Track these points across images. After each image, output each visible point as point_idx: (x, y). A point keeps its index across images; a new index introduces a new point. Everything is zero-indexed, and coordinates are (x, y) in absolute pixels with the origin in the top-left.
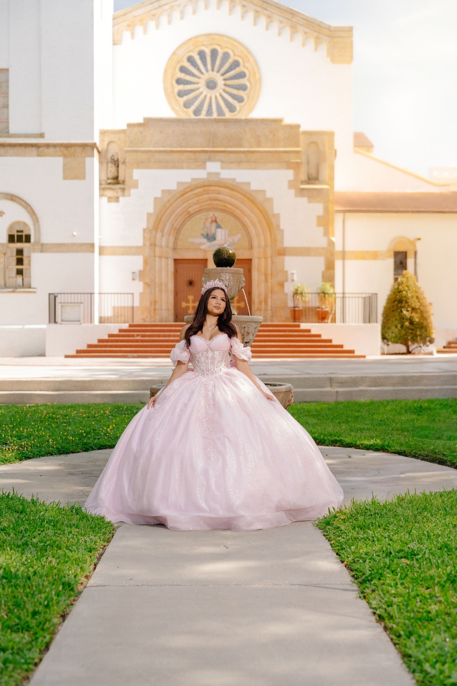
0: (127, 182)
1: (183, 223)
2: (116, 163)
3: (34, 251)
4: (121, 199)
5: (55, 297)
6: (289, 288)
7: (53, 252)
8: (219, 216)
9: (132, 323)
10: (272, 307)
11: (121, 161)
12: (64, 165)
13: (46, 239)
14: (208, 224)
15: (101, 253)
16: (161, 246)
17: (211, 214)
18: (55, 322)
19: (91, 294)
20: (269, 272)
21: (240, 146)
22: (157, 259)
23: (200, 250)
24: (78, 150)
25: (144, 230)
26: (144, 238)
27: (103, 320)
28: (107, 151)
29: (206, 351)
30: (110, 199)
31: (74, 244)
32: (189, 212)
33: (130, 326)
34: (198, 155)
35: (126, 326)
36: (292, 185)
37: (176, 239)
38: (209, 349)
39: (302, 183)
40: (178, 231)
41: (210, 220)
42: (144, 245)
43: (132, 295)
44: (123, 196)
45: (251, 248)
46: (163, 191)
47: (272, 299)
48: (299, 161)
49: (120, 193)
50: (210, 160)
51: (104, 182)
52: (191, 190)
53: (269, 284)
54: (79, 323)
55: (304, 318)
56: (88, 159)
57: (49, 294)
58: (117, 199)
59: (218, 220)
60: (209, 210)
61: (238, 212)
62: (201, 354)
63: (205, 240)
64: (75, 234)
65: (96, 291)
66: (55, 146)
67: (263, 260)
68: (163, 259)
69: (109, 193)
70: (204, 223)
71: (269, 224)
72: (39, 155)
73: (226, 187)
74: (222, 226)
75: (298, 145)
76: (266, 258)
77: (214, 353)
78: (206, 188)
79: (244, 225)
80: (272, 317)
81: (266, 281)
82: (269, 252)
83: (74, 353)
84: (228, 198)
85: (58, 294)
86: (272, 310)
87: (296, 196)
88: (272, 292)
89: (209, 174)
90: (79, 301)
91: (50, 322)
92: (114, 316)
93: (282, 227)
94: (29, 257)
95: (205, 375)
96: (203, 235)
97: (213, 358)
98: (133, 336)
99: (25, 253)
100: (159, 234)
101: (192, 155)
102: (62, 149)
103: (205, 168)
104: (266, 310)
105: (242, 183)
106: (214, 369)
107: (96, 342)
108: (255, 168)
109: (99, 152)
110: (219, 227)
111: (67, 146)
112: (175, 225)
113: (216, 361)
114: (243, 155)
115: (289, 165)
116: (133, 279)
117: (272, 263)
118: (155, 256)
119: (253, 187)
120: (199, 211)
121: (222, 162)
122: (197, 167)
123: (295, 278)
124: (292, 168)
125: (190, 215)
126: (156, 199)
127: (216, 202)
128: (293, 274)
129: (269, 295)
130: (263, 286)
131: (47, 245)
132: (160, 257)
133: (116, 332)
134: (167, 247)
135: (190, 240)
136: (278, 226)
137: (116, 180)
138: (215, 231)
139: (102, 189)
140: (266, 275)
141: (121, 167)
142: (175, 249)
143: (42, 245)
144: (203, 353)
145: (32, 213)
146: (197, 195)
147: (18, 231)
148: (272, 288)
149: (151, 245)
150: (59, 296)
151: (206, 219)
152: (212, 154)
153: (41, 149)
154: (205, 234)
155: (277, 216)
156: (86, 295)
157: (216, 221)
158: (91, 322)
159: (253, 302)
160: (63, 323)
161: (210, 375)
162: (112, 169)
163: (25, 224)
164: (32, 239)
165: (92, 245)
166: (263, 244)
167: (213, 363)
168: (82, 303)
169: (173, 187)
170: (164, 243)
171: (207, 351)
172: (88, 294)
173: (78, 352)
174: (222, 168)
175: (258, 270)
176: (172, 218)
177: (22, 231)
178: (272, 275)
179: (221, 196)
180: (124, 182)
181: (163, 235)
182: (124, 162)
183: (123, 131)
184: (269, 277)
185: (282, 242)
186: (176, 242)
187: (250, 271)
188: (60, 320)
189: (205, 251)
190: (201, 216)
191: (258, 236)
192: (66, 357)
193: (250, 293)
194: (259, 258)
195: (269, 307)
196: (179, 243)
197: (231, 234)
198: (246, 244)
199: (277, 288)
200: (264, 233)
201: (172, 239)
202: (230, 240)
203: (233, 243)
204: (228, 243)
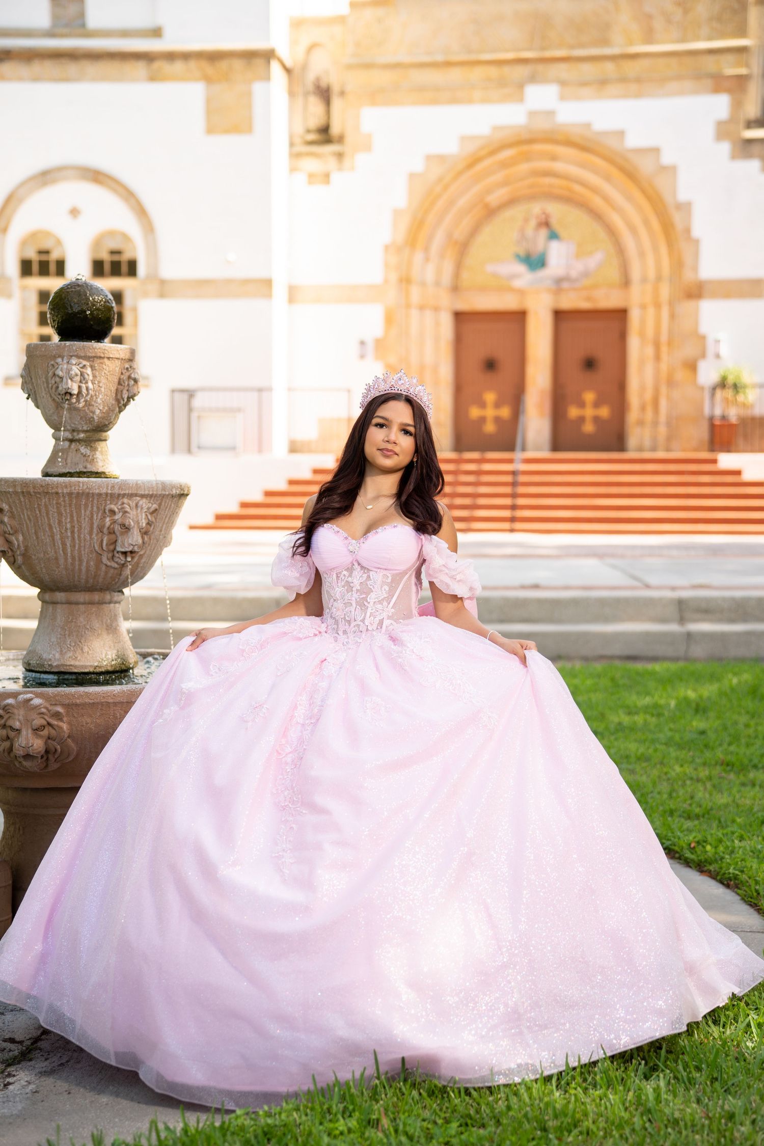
0: (349, 139)
1: (475, 231)
2: (325, 94)
3: (145, 295)
4: (335, 177)
5: (191, 397)
6: (708, 374)
7: (185, 297)
8: (555, 210)
10: (668, 417)
11: (336, 89)
12: (209, 101)
13: (168, 271)
14: (530, 231)
15: (292, 299)
16: (423, 284)
17: (536, 208)
18: (189, 451)
19: (260, 390)
20: (664, 338)
21: (605, 42)
22: (414, 313)
23: (511, 290)
24: (238, 64)
25: (387, 248)
26: (387, 265)
27: (295, 448)
28: (305, 67)
29: (347, 570)
30: (312, 178)
31: (229, 282)
32: (486, 206)
34: (506, 70)
35: (329, 461)
36: (723, 131)
37: (459, 267)
38: (356, 564)
39: (750, 125)
40: (462, 249)
41: (533, 223)
42: (386, 281)
44: (340, 169)
45: (626, 283)
46: (429, 158)
47: (669, 399)
48: (743, 71)
49: (332, 163)
50: (533, 79)
51: (298, 140)
52: (493, 153)
53: (664, 366)
54: (232, 453)
55: (741, 442)
56: (258, 88)
57: (173, 391)
58: (326, 178)
59: (554, 222)
60: (532, 198)
61: (597, 202)
62: (335, 576)
63: (521, 268)
64: (231, 257)
65: (279, 383)
66: (186, 56)
67: (651, 311)
68: (429, 314)
69: (311, 165)
70: (522, 231)
71: (667, 227)
72: (152, 78)
73: (569, 143)
75: (742, 32)
76: (658, 305)
77: (369, 577)
78: (525, 148)
79: (612, 232)
80: (669, 439)
81: (658, 358)
82: (665, 291)
83: (210, 520)
84: (574, 170)
85: (197, 389)
86: (669, 424)
87: (734, 157)
88: (671, 383)
89: (532, 114)
90: (235, 406)
91: (173, 450)
93: (696, 232)
94: (135, 309)
95: (340, 633)
96: (518, 256)
97: (366, 590)
99: (128, 301)
100: (419, 257)
101: (493, 71)
102: (204, 64)
103: (521, 99)
104: (655, 423)
105: (606, 134)
106: (363, 621)
107: (258, 497)
108: (638, 95)
109: (288, 71)
110: (554, 236)
111: (214, 57)
112: (456, 235)
113: (372, 598)
114: (609, 67)
115: (719, 83)
116: (363, 356)
117: (672, 316)
118: (408, 306)
119: (633, 141)
120: (511, 202)
121: (563, 83)
122: (505, 99)
123: (724, 350)
124: (728, 91)
125: (491, 212)
126: (412, 176)
127: (548, 180)
128: (717, 342)
129: (664, 390)
130: (649, 369)
131: (172, 281)
132: (422, 308)
133: (306, 474)
134: (437, 283)
135: (490, 268)
136: (688, 231)
137: (325, 134)
138: (546, 248)
139: (296, 156)
140: (657, 345)
141: (337, 104)
142: (455, 288)
143: (163, 282)
144: (340, 573)
145: (141, 212)
146: (504, 165)
147: (113, 252)
148: (670, 375)
149: (401, 280)
150: (200, 395)
151: (526, 220)
152: (540, 68)
153: (157, 65)
154: (522, 253)
155: (686, 208)
156: (249, 393)
157: (547, 224)
158: (260, 450)
159: (627, 406)
160: (202, 452)
161: (351, 636)
162: (315, 112)
163: (126, 237)
164: (141, 269)
165: (268, 283)
166: (652, 274)
167: (362, 604)
168: (239, 410)
169: (451, 147)
170: (430, 274)
171: (350, 570)
172: (251, 389)
173: (219, 517)
174: (562, 98)
175: (642, 334)
176: (448, 218)
177: (118, 252)
178: (669, 344)
179: (559, 166)
180: (341, 139)
181: (427, 259)
182: (342, 93)
183: (341, 20)
184: (664, 349)
185: (695, 268)
186: (457, 274)
187: (623, 336)
188: (199, 447)
189: (521, 293)
190: (516, 213)
191: (642, 254)
192: (192, 527)
193: (621, 386)
194: (643, 307)
195: (663, 418)
196: (465, 275)
197: (581, 253)
198: (613, 274)
199: (681, 375)
200: (655, 249)
201: (448, 268)
202: (578, 267)
203: (586, 274)
204: (574, 274)
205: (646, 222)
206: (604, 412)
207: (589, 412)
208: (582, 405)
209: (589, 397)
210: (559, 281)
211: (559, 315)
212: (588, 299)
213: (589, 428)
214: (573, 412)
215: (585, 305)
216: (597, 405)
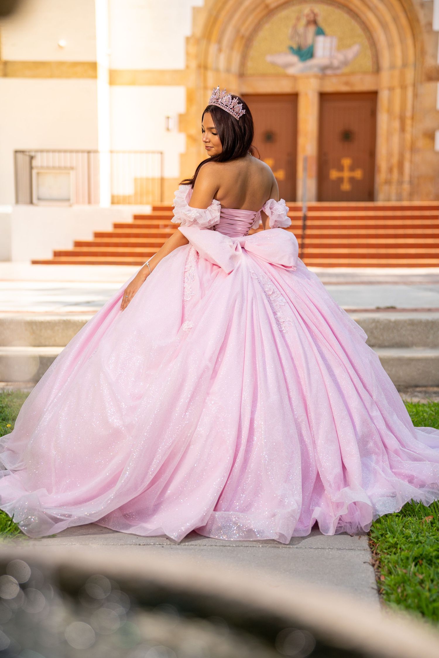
1: (257, 27)
5: (32, 158)
7: (24, 76)
9: (158, 204)
10: (411, 177)
14: (301, 29)
15: (112, 82)
16: (217, 70)
17: (307, 9)
18: (31, 202)
19: (89, 152)
20: (409, 114)
23: (287, 76)
25: (188, 39)
26: (188, 54)
27: (116, 201)
31: (61, 64)
32: (266, 6)
33: (155, 209)
35: (147, 210)
37: (244, 57)
40: (247, 42)
41: (304, 21)
42: (187, 67)
43: (159, 155)
45: (377, 70)
47: (411, 162)
53: (408, 136)
54: (67, 204)
57: (16, 152)
59: (320, 20)
61: (356, 3)
63: (294, 59)
64: (62, 43)
65: (103, 146)
67: (398, 91)
70: (295, 27)
71: (413, 22)
74: (327, 30)
76: (403, 87)
79: (366, 28)
81: (403, 129)
82: (410, 75)
83: (49, 256)
85: (37, 151)
86: (411, 182)
88: (413, 149)
90: (68, 164)
91: (17, 202)
92: (136, 194)
93: (436, 27)
96: (291, 48)
98: (157, 227)
100: (213, 48)
104: (400, 182)
107: (89, 238)
110: (320, 32)
112: (243, 30)
116: (168, 129)
117: (415, 95)
120: (285, 4)
125: (270, 12)
129: (407, 155)
130: (396, 139)
131: (14, 63)
133: (130, 220)
134: (228, 70)
135: (269, 58)
136: (430, 24)
138: (314, 42)
140: (402, 120)
142: (242, 75)
143: (5, 63)
148: (413, 143)
149: (199, 67)
150: (39, 156)
151: (298, 19)
154: (295, 46)
156: (80, 155)
157: (315, 22)
158: (89, 202)
159: (376, 168)
160: (42, 203)
165: (93, 66)
166: (399, 62)
168: (72, 168)
170: (222, 64)
172: (83, 152)
173: (57, 254)
175: (390, 112)
176: (237, 16)
178: (413, 118)
181: (220, 50)
184: (408, 122)
185: (435, 56)
186: (243, 63)
187: (373, 114)
188: (39, 199)
189: (294, 78)
190: (290, 12)
191: (391, 46)
192: (35, 262)
193: (372, 154)
194: (391, 89)
195: (406, 178)
196: (250, 64)
197: (342, 46)
198: (368, 63)
199: (421, 143)
200: (402, 41)
201: (236, 58)
202: (339, 58)
203: (345, 63)
204: (336, 63)
205: (395, 19)
206: (358, 174)
207: (346, 174)
208: (341, 168)
209: (346, 162)
210: (324, 68)
211: (323, 97)
212: (347, 83)
213: (346, 187)
214: (334, 174)
215: (344, 89)
216: (352, 169)
